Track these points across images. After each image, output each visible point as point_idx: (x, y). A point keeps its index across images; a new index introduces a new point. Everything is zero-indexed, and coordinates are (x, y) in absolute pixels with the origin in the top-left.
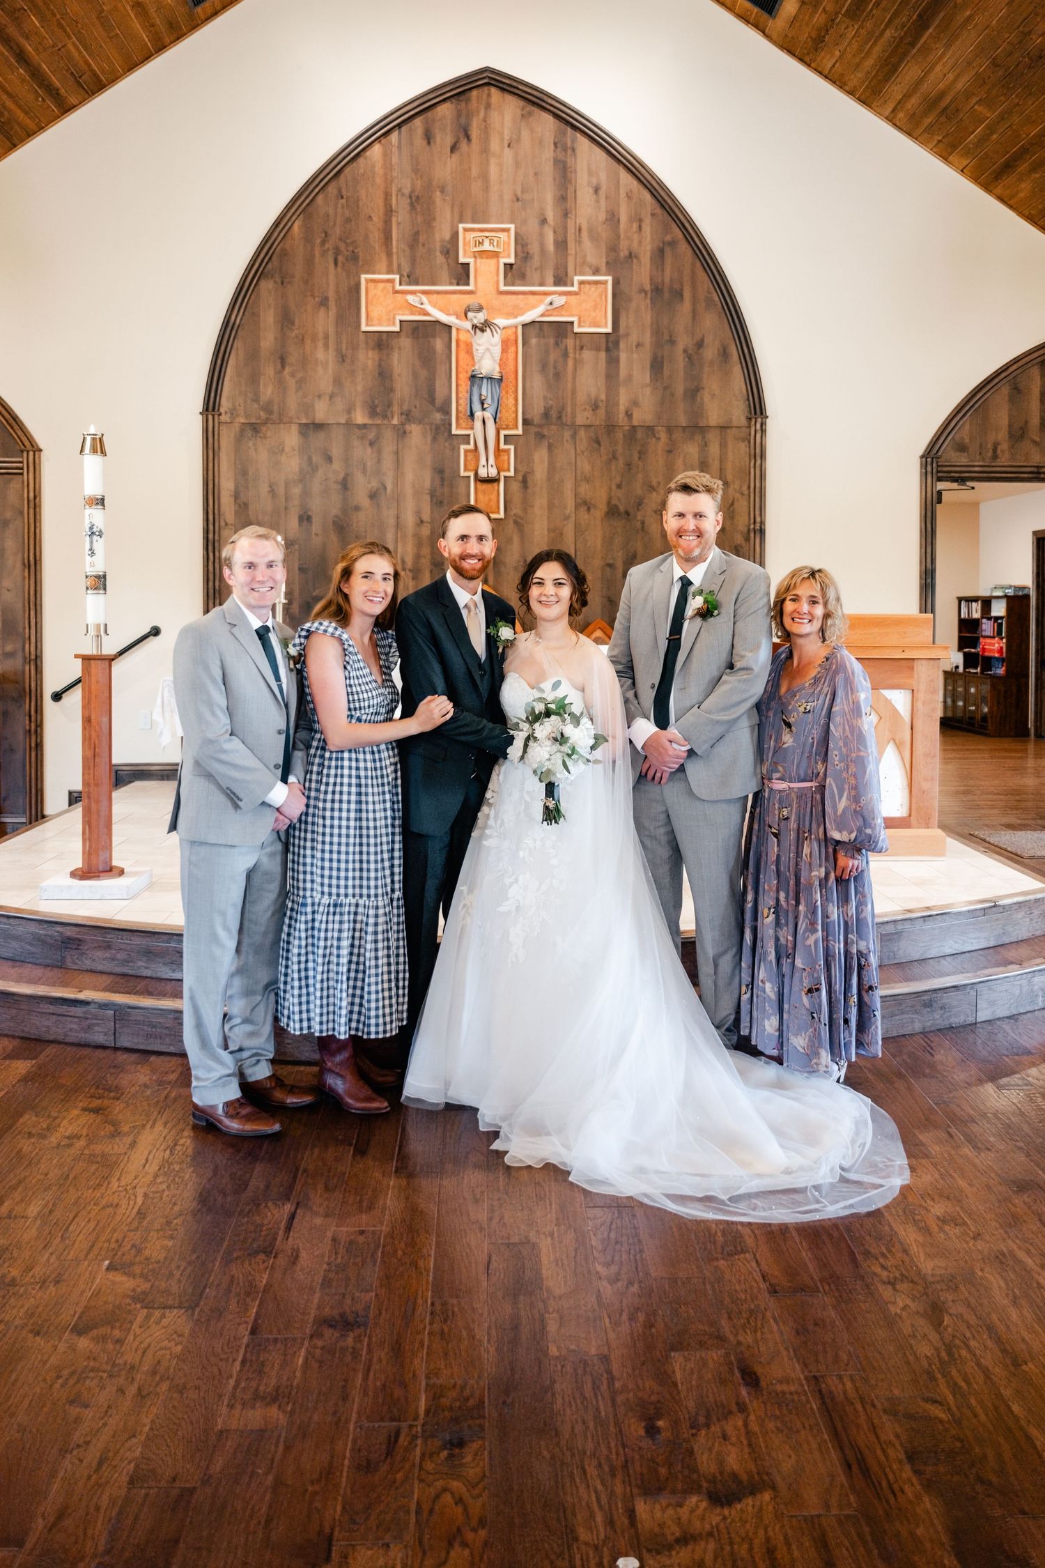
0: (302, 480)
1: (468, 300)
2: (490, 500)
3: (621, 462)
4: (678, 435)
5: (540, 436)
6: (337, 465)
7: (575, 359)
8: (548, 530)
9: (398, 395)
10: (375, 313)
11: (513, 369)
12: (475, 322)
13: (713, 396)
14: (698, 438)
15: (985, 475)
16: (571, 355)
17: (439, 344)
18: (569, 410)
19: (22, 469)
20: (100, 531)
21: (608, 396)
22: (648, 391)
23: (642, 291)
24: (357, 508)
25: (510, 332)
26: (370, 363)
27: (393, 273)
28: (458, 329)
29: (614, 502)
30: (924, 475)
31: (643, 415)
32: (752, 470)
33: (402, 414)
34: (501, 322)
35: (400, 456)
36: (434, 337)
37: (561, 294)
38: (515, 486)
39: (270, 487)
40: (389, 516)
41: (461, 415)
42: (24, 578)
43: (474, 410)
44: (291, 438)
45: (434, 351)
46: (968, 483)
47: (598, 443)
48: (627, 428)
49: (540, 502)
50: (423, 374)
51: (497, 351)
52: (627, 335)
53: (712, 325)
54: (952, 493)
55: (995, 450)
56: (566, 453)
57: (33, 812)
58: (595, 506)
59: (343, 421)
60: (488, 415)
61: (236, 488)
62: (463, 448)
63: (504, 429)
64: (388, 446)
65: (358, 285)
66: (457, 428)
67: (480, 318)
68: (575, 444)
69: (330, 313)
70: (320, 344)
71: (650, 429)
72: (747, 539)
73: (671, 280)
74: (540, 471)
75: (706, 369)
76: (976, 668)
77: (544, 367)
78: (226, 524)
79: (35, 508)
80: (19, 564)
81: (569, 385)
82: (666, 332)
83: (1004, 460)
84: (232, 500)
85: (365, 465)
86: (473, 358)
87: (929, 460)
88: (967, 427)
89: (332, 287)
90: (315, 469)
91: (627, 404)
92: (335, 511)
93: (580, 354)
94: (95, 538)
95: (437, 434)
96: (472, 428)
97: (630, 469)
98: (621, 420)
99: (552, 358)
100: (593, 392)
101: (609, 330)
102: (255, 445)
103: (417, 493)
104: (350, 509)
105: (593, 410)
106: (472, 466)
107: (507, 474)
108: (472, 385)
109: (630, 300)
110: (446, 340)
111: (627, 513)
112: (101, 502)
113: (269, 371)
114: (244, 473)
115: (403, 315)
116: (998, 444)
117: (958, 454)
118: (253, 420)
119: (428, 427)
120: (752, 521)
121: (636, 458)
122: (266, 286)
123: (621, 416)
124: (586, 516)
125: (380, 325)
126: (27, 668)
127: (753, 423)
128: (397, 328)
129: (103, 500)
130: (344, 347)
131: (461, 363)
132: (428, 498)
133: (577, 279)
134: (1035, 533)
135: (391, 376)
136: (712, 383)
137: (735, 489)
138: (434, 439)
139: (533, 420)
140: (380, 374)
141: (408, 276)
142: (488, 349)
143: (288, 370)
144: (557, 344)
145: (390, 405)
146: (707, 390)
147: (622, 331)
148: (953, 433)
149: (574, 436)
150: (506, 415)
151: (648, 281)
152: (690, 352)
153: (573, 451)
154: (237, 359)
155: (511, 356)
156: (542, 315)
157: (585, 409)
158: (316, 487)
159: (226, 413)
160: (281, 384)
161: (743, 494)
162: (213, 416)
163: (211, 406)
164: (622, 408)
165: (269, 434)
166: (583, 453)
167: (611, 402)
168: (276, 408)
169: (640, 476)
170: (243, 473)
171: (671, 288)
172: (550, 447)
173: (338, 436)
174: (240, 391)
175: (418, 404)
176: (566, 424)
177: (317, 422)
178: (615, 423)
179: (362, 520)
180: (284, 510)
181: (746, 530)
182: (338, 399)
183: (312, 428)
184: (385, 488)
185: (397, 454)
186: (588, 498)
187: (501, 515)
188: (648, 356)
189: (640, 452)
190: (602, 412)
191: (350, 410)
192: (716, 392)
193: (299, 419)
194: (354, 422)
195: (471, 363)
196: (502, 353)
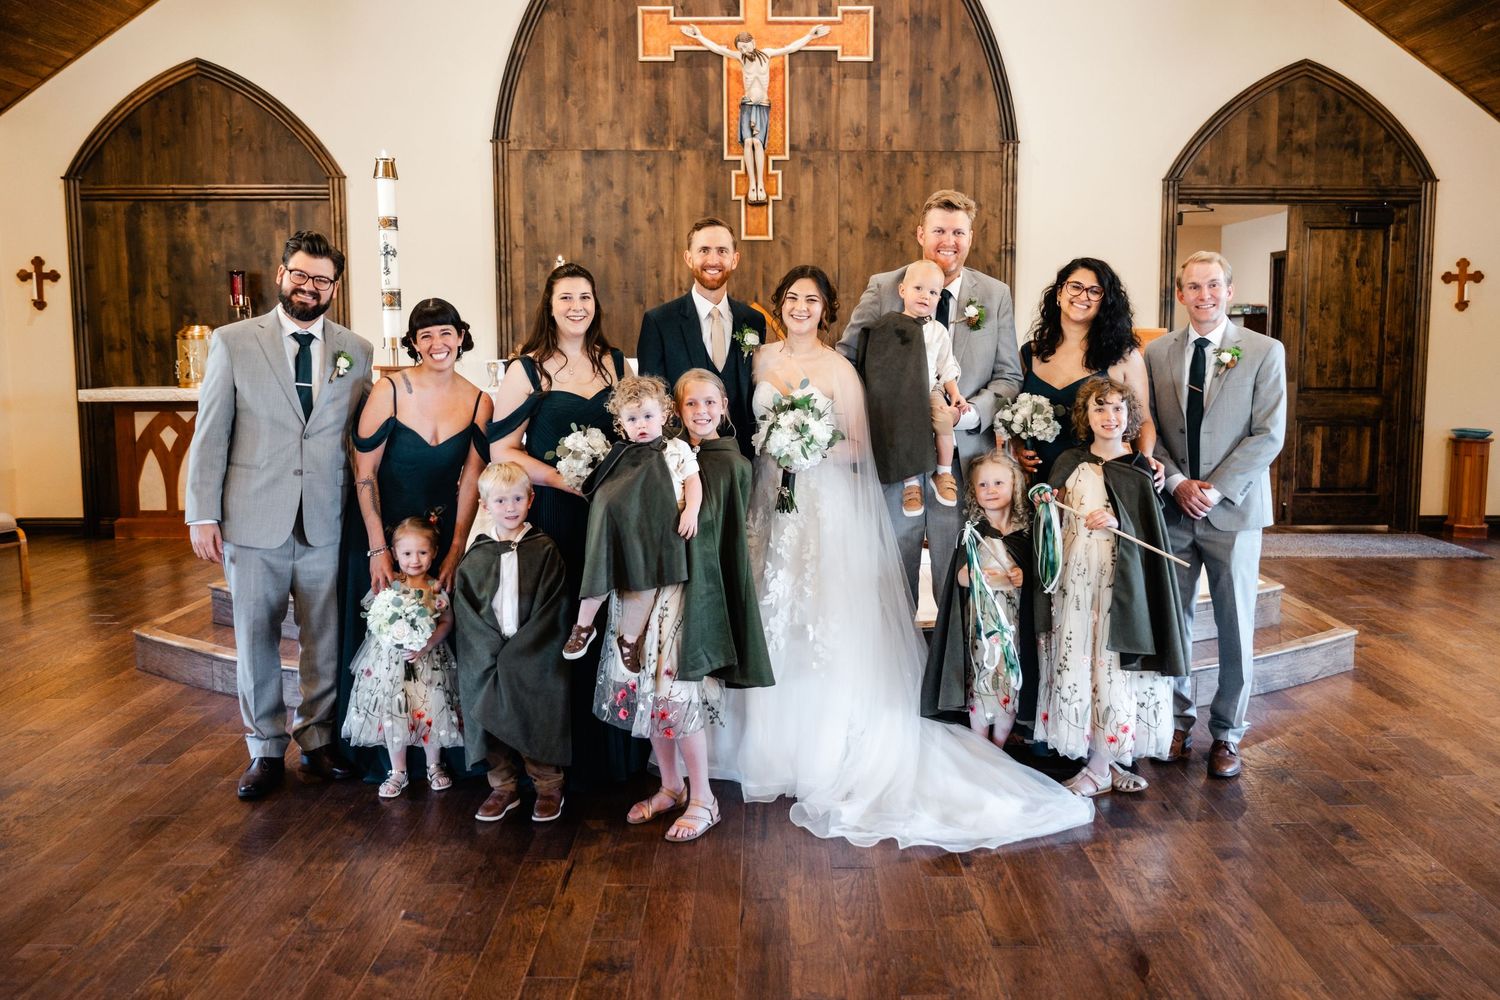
0: (587, 202)
1: (738, 30)
2: (759, 223)
3: (881, 186)
4: (934, 160)
5: (807, 162)
6: (618, 190)
7: (838, 87)
8: (814, 251)
9: (673, 123)
10: (652, 42)
11: (781, 97)
12: (745, 51)
13: (968, 122)
14: (953, 162)
15: (1223, 197)
16: (835, 83)
17: (711, 74)
18: (833, 135)
19: (328, 195)
20: (394, 251)
21: (869, 122)
22: (907, 116)
23: (902, 20)
24: (637, 231)
25: (778, 61)
26: (647, 91)
27: (668, 5)
28: (729, 59)
29: (874, 224)
30: (1166, 197)
31: (903, 140)
32: (1004, 193)
33: (677, 141)
34: (769, 51)
35: (676, 181)
36: (707, 66)
37: (826, 23)
38: (783, 209)
39: (557, 211)
41: (732, 142)
43: (744, 136)
44: (575, 164)
45: (707, 80)
46: (1207, 205)
47: (861, 169)
48: (887, 153)
49: (806, 224)
50: (697, 102)
51: (765, 79)
52: (888, 63)
53: (968, 53)
54: (1192, 214)
55: (1233, 173)
56: (830, 177)
58: (857, 229)
59: (622, 148)
60: (757, 141)
61: (525, 210)
62: (734, 173)
63: (772, 154)
64: (665, 171)
65: (635, 16)
66: (729, 154)
67: (749, 47)
68: (839, 169)
69: (609, 44)
70: (601, 73)
71: (908, 155)
73: (930, 8)
74: (806, 195)
75: (962, 96)
77: (809, 95)
78: (516, 246)
79: (341, 232)
81: (833, 112)
82: (924, 61)
83: (1242, 182)
84: (522, 223)
85: (644, 189)
86: (743, 87)
87: (1171, 183)
88: (1208, 151)
89: (611, 18)
90: (597, 193)
91: (887, 130)
92: (616, 233)
93: (843, 82)
94: (389, 257)
95: (711, 160)
96: (743, 154)
97: (889, 193)
98: (881, 145)
99: (817, 86)
100: (855, 116)
101: (870, 58)
102: (541, 171)
104: (630, 232)
105: (856, 136)
106: (743, 190)
107: (775, 198)
108: (742, 112)
109: (890, 29)
110: (718, 69)
111: (887, 235)
112: (392, 223)
113: (553, 100)
114: (533, 197)
115: (677, 45)
116: (1236, 167)
117: (1199, 177)
118: (539, 148)
119: (702, 153)
120: (1004, 242)
121: (896, 182)
122: (550, 17)
123: (882, 142)
124: (849, 238)
125: (656, 55)
127: (1005, 148)
128: (672, 58)
129: (396, 221)
130: (622, 76)
131: (731, 92)
133: (840, 8)
134: (1273, 254)
135: (667, 102)
136: (967, 109)
137: (988, 212)
138: (708, 165)
139: (799, 145)
140: (657, 102)
141: (682, 7)
142: (757, 78)
143: (571, 99)
144: (821, 72)
145: (666, 132)
146: (962, 116)
147: (883, 58)
148: (1196, 155)
149: (837, 161)
151: (908, 8)
152: (947, 79)
153: (837, 176)
154: (524, 86)
155: (778, 84)
156: (808, 45)
157: (848, 136)
158: (599, 210)
159: (515, 141)
160: (564, 110)
161: (995, 216)
162: (503, 144)
163: (500, 134)
164: (883, 134)
165: (554, 160)
166: (846, 177)
167: (872, 128)
168: (560, 136)
169: (899, 200)
170: (531, 197)
171: (930, 18)
172: (815, 172)
173: (618, 163)
174: (527, 120)
175: (691, 131)
176: (830, 149)
177: (598, 149)
178: (875, 149)
179: (641, 242)
180: (569, 233)
181: (997, 251)
182: (618, 127)
183: (594, 154)
184: (662, 211)
185: (673, 179)
186: (850, 221)
187: (770, 237)
188: (907, 85)
189: (899, 176)
190: (864, 138)
191: (629, 137)
192: (971, 119)
193: (582, 145)
194: (633, 149)
195: (741, 92)
196: (770, 81)
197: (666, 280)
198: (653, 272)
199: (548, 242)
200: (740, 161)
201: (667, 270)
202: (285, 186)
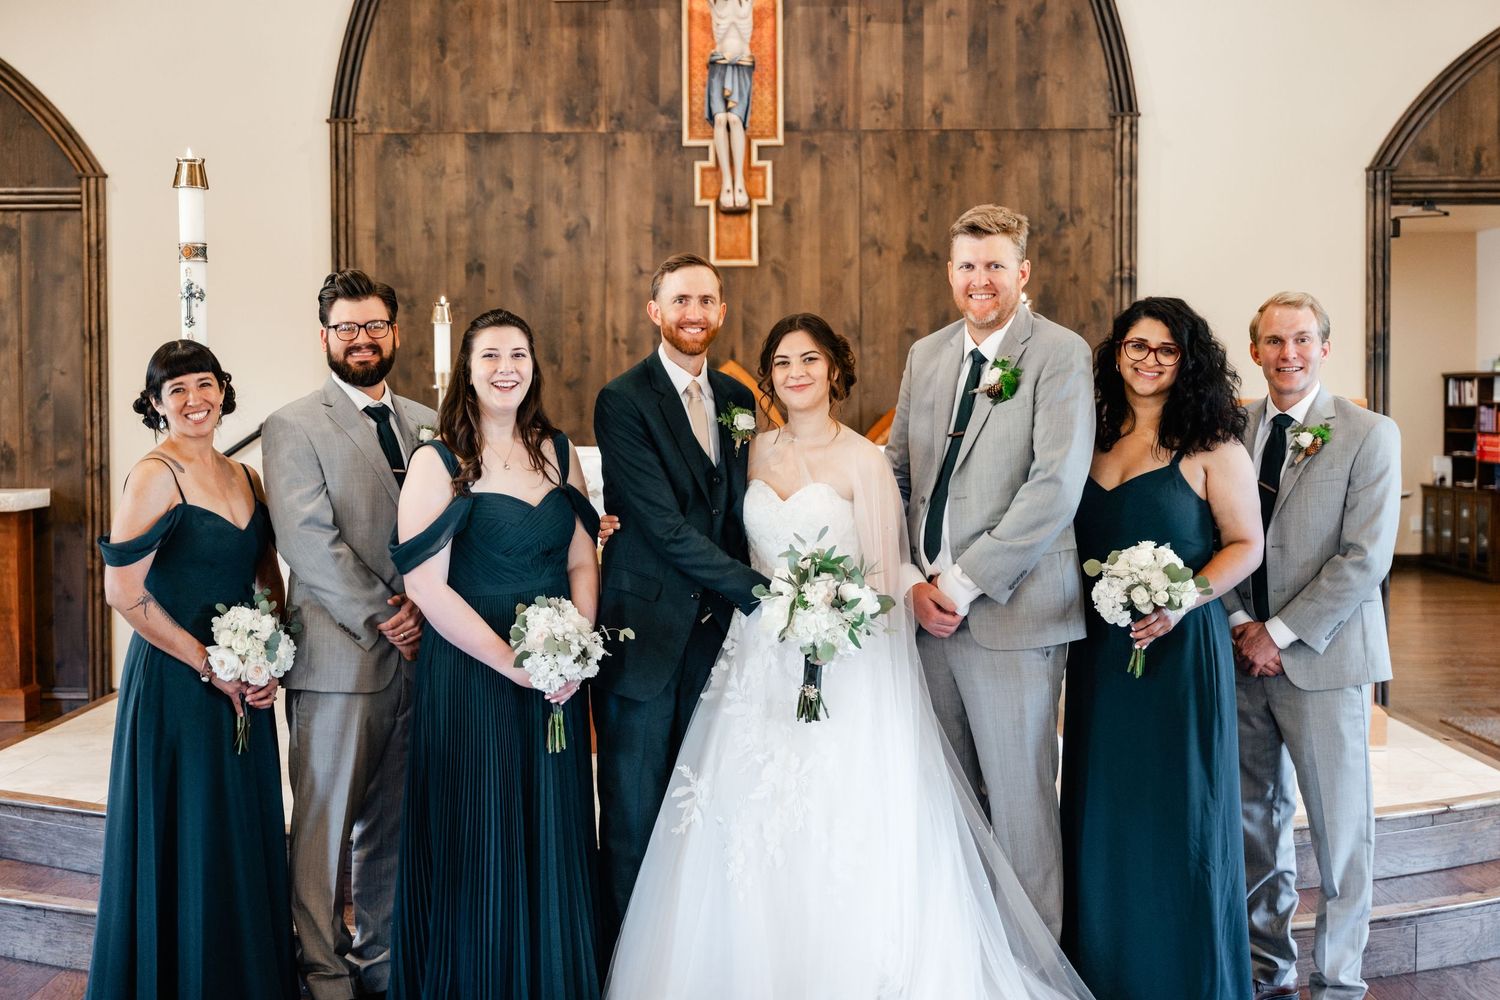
0: (472, 211)
2: (738, 240)
3: (926, 185)
4: (1008, 143)
5: (810, 148)
6: (520, 192)
7: (859, 34)
8: (822, 282)
9: (606, 91)
11: (769, 49)
13: (1060, 85)
14: (1038, 146)
15: (1465, 194)
16: (853, 30)
17: (664, 18)
18: (851, 107)
19: (80, 202)
20: (201, 292)
21: (906, 87)
22: (964, 79)
24: (548, 254)
26: (566, 45)
29: (916, 240)
30: (1372, 195)
31: (959, 115)
32: (1118, 192)
33: (611, 118)
35: (609, 179)
36: (657, 7)
38: (774, 219)
39: (426, 224)
40: (594, 262)
41: (696, 119)
42: (84, 356)
43: (714, 111)
44: (455, 154)
45: (657, 27)
46: (1438, 207)
47: (894, 156)
48: (934, 133)
49: (810, 240)
50: (641, 60)
51: (747, 25)
54: (1415, 221)
55: (1478, 158)
56: (847, 169)
57: (98, 685)
58: (889, 248)
59: (528, 129)
60: (735, 118)
61: (378, 224)
62: (698, 165)
63: (757, 137)
64: (592, 164)
66: (692, 135)
68: (860, 157)
70: (495, 19)
71: (968, 135)
72: (1111, 292)
74: (809, 198)
75: (1050, 46)
76: (1472, 481)
77: (814, 48)
79: (98, 258)
80: (76, 339)
81: (851, 72)
83: (1491, 173)
84: (373, 244)
85: (559, 191)
86: (712, 37)
87: (1379, 174)
88: (1435, 126)
90: (489, 197)
91: (934, 99)
92: (516, 258)
93: (867, 27)
94: (194, 301)
95: (662, 145)
96: (711, 137)
97: (939, 193)
98: (925, 121)
99: (826, 34)
100: (885, 80)
102: (404, 164)
103: (634, 231)
104: (538, 254)
105: (886, 108)
106: (712, 191)
107: (762, 202)
108: (711, 75)
110: (674, 11)
111: (935, 256)
112: (200, 252)
113: (423, 59)
114: (390, 205)
116: (1484, 149)
117: (1421, 164)
118: (401, 131)
119: (649, 136)
120: (1118, 265)
121: (948, 178)
123: (927, 116)
124: (876, 261)
126: (89, 482)
127: (1118, 123)
129: (204, 249)
130: (529, 25)
131: (695, 44)
132: (649, 237)
135: (596, 60)
136: (1057, 67)
137: (1093, 222)
138: (658, 153)
139: (798, 124)
140: (581, 61)
142: (733, 24)
143: (449, 57)
144: (832, 14)
145: (594, 106)
146: (1050, 77)
148: (1419, 132)
149: (858, 147)
150: (761, 117)
152: (1026, 21)
153: (857, 168)
154: (378, 38)
155: (766, 32)
157: (874, 108)
158: (491, 224)
159: (363, 120)
160: (440, 76)
161: (1103, 227)
162: (345, 124)
163: (341, 111)
164: (927, 105)
165: (423, 149)
166: (871, 170)
167: (911, 98)
168: (432, 112)
169: (953, 203)
170: (388, 203)
172: (824, 161)
173: (520, 151)
174: (383, 89)
175: (634, 103)
176: (847, 130)
177: (491, 131)
178: (916, 128)
179: (555, 271)
180: (443, 257)
181: (1108, 279)
182: (521, 101)
183: (484, 140)
184: (588, 224)
185: (604, 174)
186: (878, 236)
187: (754, 261)
188: (965, 29)
189: (953, 168)
190: (898, 112)
191: (536, 114)
192: (1065, 80)
193: (466, 127)
194: (544, 131)
195: (710, 44)
196: (754, 28)
197: (593, 329)
198: (574, 315)
199: (412, 268)
200: (707, 148)
201: (594, 314)
202: (15, 190)
